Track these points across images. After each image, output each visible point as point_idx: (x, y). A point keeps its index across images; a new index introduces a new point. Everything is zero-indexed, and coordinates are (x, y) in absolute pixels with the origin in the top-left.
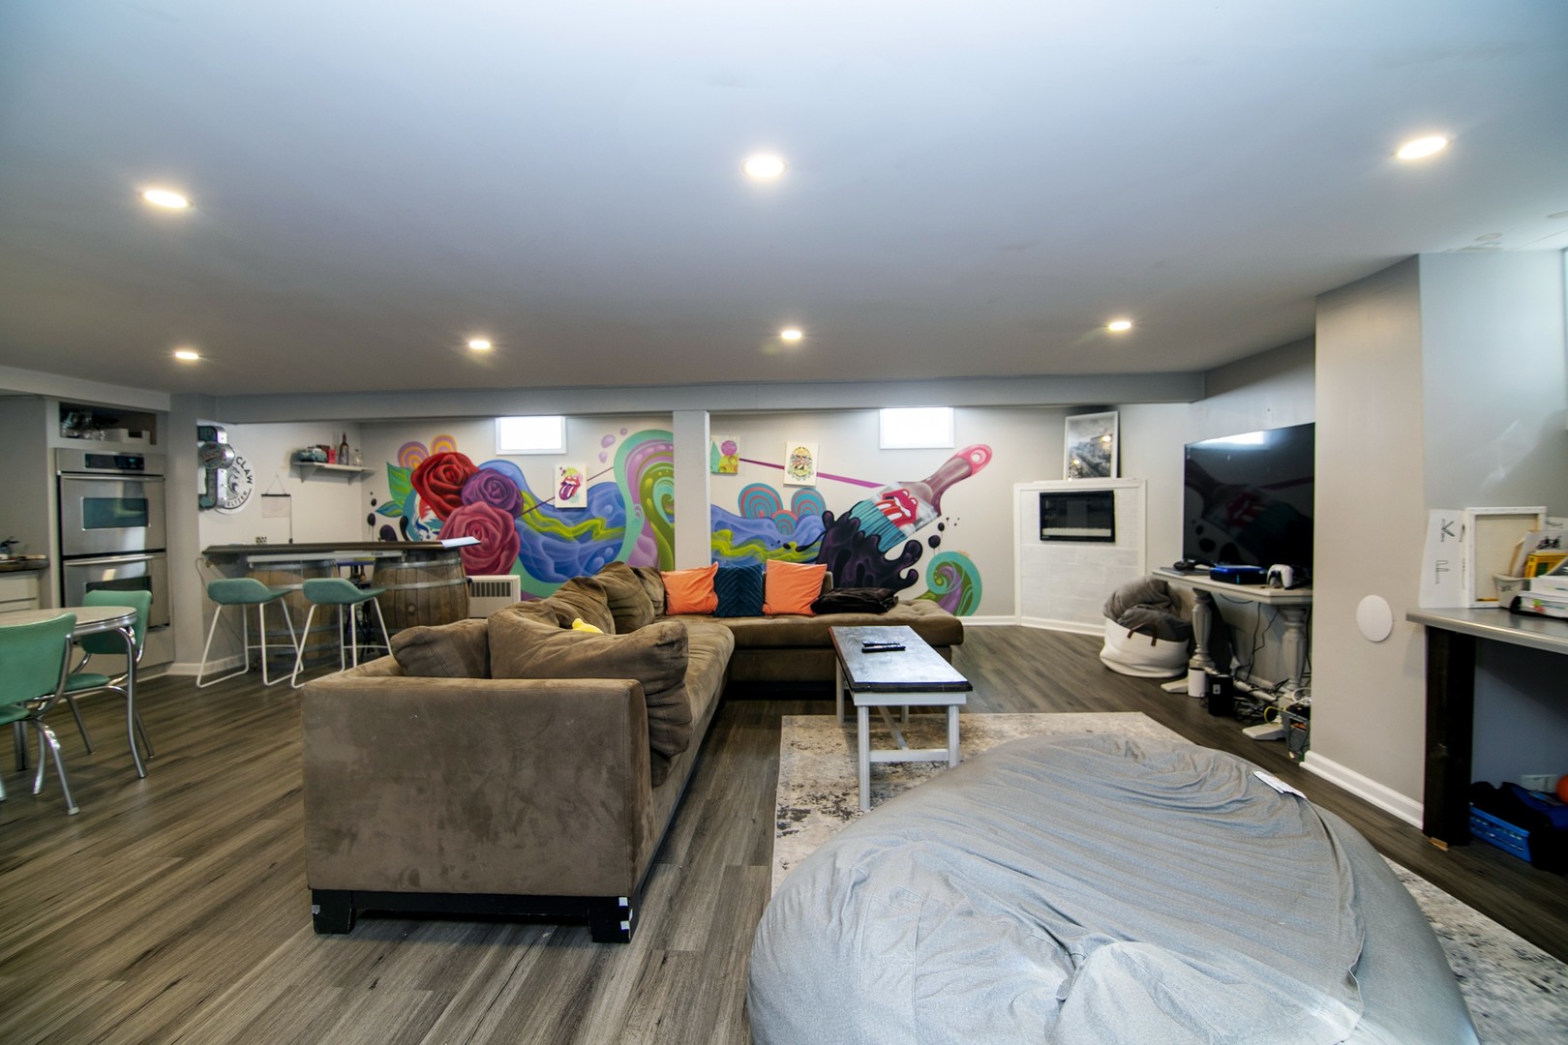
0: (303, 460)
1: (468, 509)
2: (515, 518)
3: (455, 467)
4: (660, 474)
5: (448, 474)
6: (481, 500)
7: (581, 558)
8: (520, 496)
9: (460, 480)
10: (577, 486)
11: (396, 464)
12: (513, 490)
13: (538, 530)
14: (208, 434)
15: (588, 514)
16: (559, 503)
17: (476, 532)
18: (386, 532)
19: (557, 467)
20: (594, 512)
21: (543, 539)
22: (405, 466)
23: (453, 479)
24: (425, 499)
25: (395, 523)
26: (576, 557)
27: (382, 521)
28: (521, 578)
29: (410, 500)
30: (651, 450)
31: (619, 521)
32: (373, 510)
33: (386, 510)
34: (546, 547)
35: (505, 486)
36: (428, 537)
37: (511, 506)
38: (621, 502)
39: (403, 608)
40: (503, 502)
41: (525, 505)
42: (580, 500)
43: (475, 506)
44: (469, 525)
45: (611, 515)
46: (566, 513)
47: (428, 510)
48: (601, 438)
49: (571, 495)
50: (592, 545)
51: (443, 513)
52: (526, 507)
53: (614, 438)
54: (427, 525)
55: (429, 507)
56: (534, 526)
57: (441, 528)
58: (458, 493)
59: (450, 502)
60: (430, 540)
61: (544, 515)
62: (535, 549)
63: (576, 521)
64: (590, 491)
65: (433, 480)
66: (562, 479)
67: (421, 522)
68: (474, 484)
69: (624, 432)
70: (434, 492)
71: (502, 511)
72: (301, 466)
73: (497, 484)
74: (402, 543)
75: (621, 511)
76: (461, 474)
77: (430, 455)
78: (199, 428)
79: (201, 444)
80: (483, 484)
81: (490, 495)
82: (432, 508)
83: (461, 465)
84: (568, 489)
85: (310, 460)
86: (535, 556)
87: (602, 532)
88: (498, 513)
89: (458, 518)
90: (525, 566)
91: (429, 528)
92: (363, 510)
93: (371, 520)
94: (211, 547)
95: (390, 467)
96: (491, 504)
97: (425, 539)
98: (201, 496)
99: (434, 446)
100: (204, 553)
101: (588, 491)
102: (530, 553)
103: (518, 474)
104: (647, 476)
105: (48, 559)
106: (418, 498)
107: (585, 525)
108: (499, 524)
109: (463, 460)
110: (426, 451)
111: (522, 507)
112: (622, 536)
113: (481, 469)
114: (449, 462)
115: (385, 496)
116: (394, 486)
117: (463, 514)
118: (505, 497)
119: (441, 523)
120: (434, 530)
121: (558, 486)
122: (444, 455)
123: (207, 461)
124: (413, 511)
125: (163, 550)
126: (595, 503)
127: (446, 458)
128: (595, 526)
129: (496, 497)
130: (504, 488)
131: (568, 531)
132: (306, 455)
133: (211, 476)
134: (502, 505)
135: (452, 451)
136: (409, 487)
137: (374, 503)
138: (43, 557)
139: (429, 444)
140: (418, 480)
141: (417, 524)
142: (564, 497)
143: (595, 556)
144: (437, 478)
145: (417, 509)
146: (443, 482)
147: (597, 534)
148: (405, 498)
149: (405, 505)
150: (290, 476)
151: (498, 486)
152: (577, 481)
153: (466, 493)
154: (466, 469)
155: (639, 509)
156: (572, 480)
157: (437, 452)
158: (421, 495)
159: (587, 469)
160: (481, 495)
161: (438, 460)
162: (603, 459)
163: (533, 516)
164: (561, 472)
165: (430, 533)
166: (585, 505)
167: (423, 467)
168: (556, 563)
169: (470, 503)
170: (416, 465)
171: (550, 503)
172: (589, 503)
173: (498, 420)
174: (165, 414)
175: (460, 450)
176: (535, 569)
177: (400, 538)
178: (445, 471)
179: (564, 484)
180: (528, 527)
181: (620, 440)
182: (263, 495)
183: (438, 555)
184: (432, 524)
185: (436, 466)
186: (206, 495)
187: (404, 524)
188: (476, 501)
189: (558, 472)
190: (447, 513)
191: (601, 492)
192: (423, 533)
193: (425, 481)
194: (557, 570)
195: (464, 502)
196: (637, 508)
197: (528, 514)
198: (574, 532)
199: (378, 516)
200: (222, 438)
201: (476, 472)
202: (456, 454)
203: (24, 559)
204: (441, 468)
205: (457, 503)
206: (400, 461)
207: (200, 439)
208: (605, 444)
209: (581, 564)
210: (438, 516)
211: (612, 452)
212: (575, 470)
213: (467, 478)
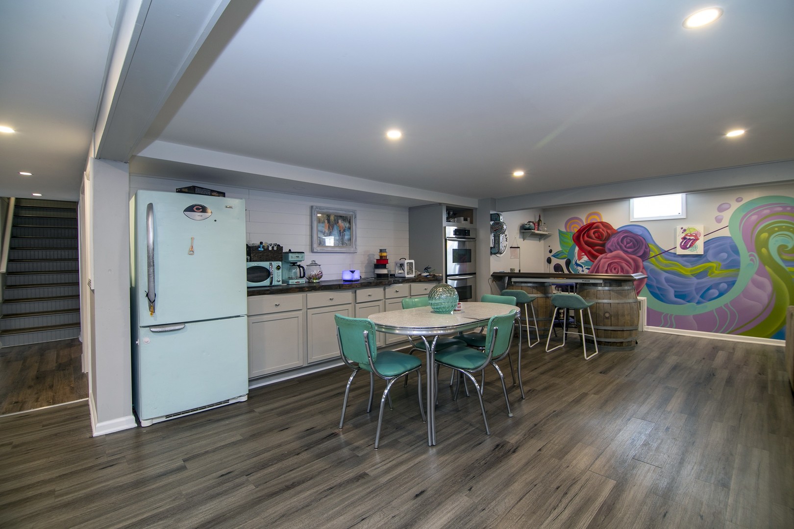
0: (525, 229)
1: (609, 255)
2: (643, 261)
3: (601, 230)
4: (776, 229)
5: (596, 235)
6: (618, 250)
7: (697, 290)
8: (647, 247)
9: (604, 238)
10: (697, 239)
11: (564, 230)
12: (643, 243)
13: (661, 269)
14: (495, 218)
15: (704, 259)
16: (680, 251)
17: (615, 269)
18: (558, 267)
19: (679, 228)
20: (710, 257)
21: (665, 275)
22: (569, 231)
23: (599, 238)
24: (582, 249)
25: (563, 263)
26: (694, 288)
27: (555, 261)
28: (647, 299)
29: (573, 249)
30: (767, 211)
31: (734, 264)
32: (550, 255)
33: (558, 255)
34: (668, 280)
35: (636, 240)
36: (583, 271)
37: (641, 253)
38: (736, 251)
39: (602, 315)
40: (633, 252)
41: (651, 253)
42: (699, 248)
43: (614, 253)
44: (609, 265)
45: (724, 260)
46: (685, 258)
47: (583, 255)
48: (718, 205)
49: (690, 247)
50: (706, 281)
51: (592, 257)
52: (652, 254)
53: (730, 205)
54: (583, 264)
55: (583, 254)
56: (657, 266)
57: (591, 266)
58: (603, 245)
59: (597, 251)
60: (584, 273)
61: (667, 259)
62: (658, 282)
63: (693, 264)
64: (706, 243)
65: (586, 238)
66: (683, 235)
67: (578, 262)
68: (614, 240)
69: (739, 200)
70: (586, 244)
71: (633, 256)
72: (523, 232)
73: (630, 240)
74: (566, 274)
75: (735, 257)
76: (605, 234)
77: (585, 224)
78: (491, 214)
79: (492, 223)
80: (620, 240)
81: (625, 247)
82: (586, 254)
83: (605, 229)
84: (688, 241)
85: (529, 229)
86: (659, 286)
87: (717, 272)
88: (630, 258)
89: (603, 261)
90: (651, 292)
91: (583, 266)
92: (543, 255)
93: (549, 261)
94: (494, 273)
95: (560, 232)
96: (626, 252)
97: (581, 272)
98: (491, 248)
99: (587, 219)
100: (492, 275)
101: (704, 243)
102: (655, 284)
103: (646, 233)
104: (762, 231)
105: (442, 276)
106: (577, 249)
107: (701, 267)
108: (631, 265)
109: (607, 226)
110: (583, 223)
111: (649, 254)
112: (737, 275)
113: (619, 231)
114: (597, 227)
115: (557, 248)
116: (562, 242)
117: (606, 258)
118: (636, 248)
119: (592, 263)
120: (586, 267)
121: (679, 240)
122: (594, 223)
123: (495, 231)
124: (574, 256)
125: (475, 274)
126: (711, 252)
127: (595, 225)
128: (710, 268)
129: (629, 248)
130: (635, 242)
131: (687, 270)
132: (528, 226)
133: (497, 238)
134: (634, 253)
135: (599, 221)
136: (572, 243)
137: (551, 251)
138: (441, 275)
139: (584, 218)
140: (577, 239)
141: (576, 263)
142: (684, 247)
143: (709, 289)
144: (588, 236)
145: (576, 255)
146: (594, 239)
147: (712, 273)
148: (569, 249)
149: (568, 253)
150: (520, 238)
151: (631, 241)
152: (696, 236)
153: (608, 245)
154: (609, 231)
155: (753, 256)
156: (691, 235)
157: (589, 222)
158: (579, 247)
159: (704, 228)
160: (619, 247)
161: (590, 226)
162: (719, 220)
163: (657, 260)
164: (682, 231)
165: (584, 268)
166: (702, 253)
167: (580, 231)
168: (675, 291)
169: (611, 251)
170: (576, 230)
171: (672, 251)
172: (706, 251)
173: (632, 200)
174: (476, 209)
175: (604, 220)
176: (658, 294)
177: (566, 272)
178: (594, 233)
179: (684, 238)
180: (653, 267)
181: (735, 206)
182: (511, 247)
183: (622, 284)
184: (586, 263)
185: (588, 230)
186: (494, 247)
187: (568, 263)
188: (615, 250)
189: (679, 231)
190: (595, 257)
191: (718, 244)
192: (579, 268)
193: (581, 239)
194: (676, 296)
195: (607, 250)
196: (751, 255)
197: (653, 259)
198: (691, 271)
199: (553, 259)
200: (502, 219)
201: (616, 232)
202: (602, 223)
203: (434, 276)
204: (592, 232)
205: (602, 252)
206: (566, 228)
207: (491, 220)
208: (721, 209)
209: (697, 294)
210: (589, 259)
211: (727, 216)
212: (694, 229)
213: (609, 237)
